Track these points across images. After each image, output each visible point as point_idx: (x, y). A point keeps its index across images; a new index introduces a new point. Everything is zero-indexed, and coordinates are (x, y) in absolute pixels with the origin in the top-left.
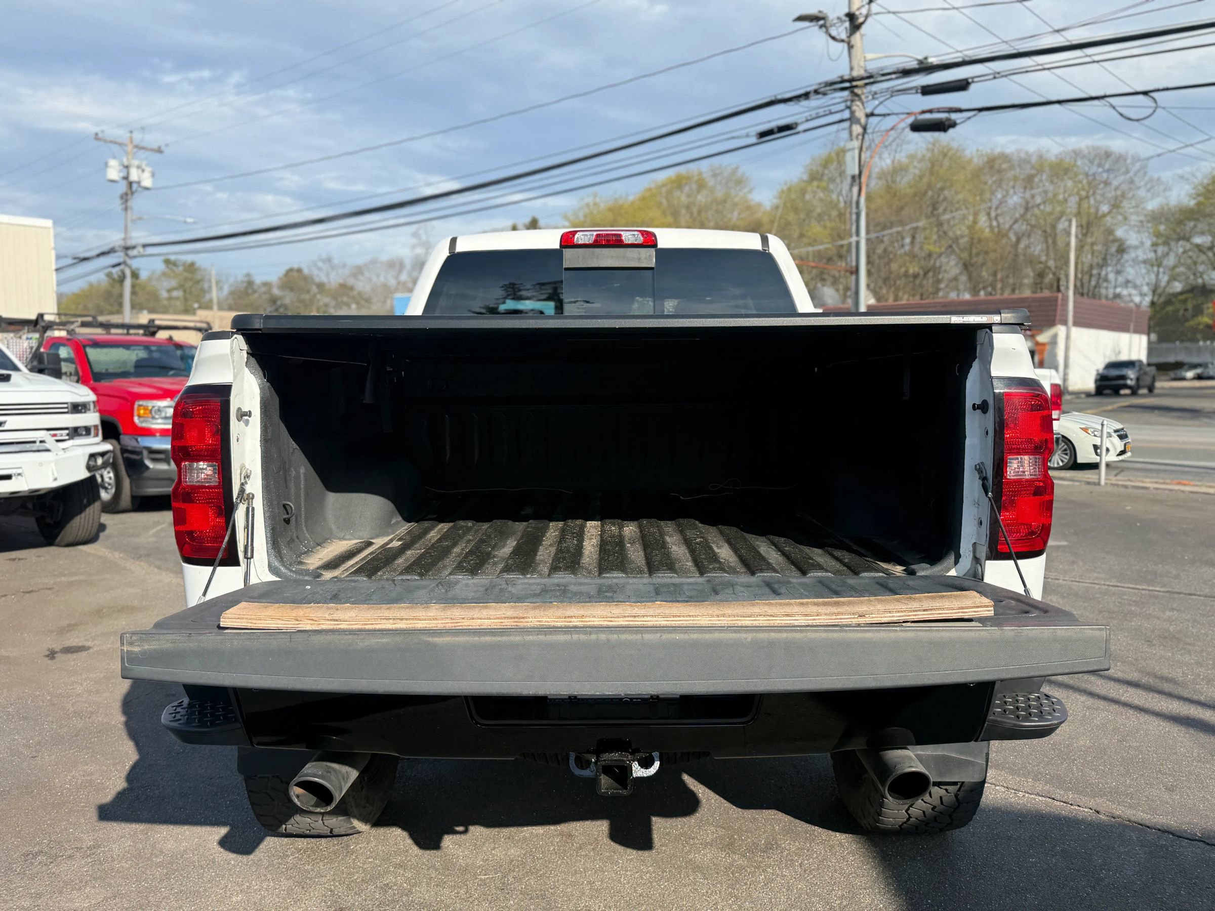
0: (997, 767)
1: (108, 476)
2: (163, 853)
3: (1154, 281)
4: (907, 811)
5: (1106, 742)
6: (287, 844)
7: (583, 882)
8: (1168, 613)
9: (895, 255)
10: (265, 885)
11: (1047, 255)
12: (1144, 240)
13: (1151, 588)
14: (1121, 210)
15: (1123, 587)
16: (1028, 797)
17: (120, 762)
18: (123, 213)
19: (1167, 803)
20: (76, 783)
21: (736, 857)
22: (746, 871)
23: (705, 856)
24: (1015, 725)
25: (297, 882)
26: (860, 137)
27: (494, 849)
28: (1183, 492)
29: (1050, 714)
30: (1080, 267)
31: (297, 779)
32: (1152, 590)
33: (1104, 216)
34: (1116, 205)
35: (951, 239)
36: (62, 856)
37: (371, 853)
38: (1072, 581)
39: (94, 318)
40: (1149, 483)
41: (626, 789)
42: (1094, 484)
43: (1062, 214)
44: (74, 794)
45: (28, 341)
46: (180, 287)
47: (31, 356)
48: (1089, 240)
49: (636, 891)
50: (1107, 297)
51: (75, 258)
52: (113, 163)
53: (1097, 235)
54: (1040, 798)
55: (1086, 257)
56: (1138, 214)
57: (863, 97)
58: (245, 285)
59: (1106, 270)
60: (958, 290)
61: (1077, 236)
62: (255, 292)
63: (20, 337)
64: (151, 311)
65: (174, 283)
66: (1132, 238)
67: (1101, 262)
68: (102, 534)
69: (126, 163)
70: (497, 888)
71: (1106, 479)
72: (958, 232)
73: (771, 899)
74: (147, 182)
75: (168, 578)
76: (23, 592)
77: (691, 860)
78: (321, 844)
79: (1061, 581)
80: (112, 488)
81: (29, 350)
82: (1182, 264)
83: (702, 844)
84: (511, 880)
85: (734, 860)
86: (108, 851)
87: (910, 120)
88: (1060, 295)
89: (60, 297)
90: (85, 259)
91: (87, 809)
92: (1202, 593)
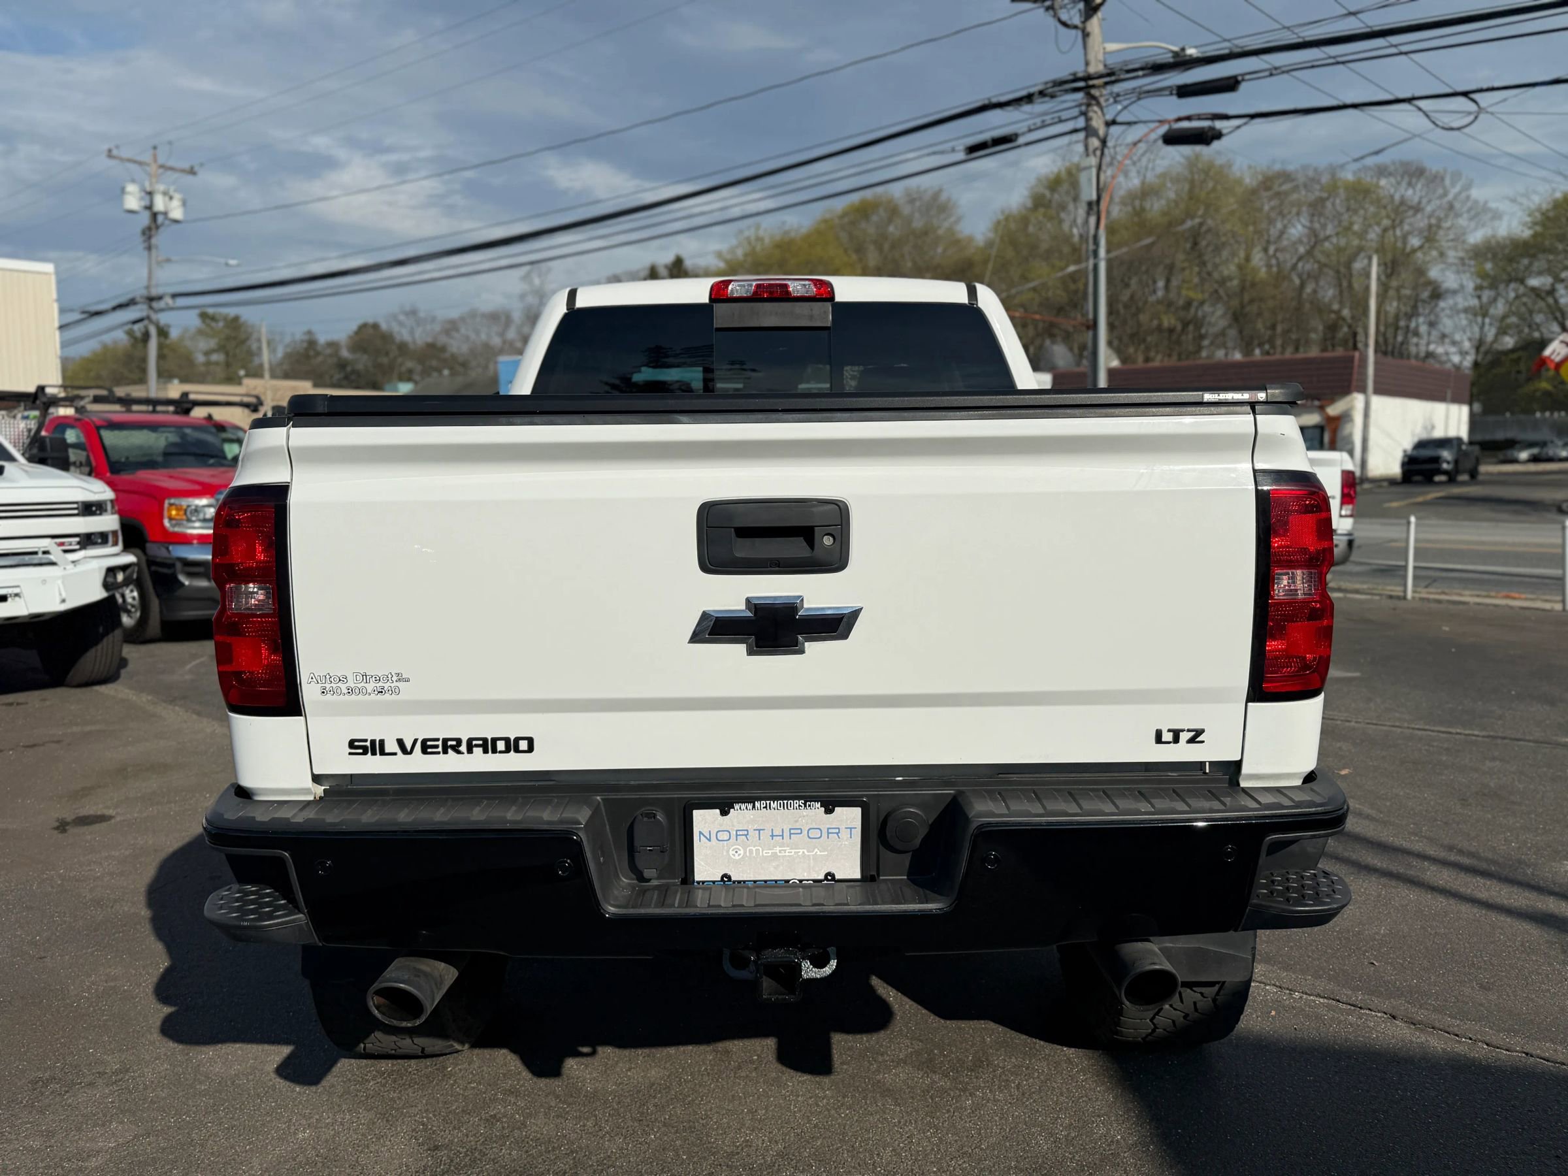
0: (1268, 960)
1: (131, 595)
2: (209, 1078)
3: (1477, 336)
4: (1151, 1020)
5: (1406, 929)
6: (366, 1066)
7: (743, 1111)
8: (1488, 763)
9: (1146, 302)
10: (339, 1118)
11: (1341, 303)
12: (1465, 282)
13: (1467, 732)
14: (1436, 245)
15: (1433, 731)
16: (1306, 999)
17: (152, 963)
18: (146, 253)
19: (1481, 1005)
20: (97, 990)
21: (936, 1077)
22: (949, 1094)
23: (897, 1077)
24: (1284, 910)
25: (380, 1113)
26: (1098, 153)
27: (629, 1070)
28: (1511, 608)
29: (1328, 896)
30: (1382, 317)
31: (377, 986)
32: (1469, 735)
33: (1414, 251)
34: (1430, 237)
35: (1217, 282)
36: (81, 1083)
37: (474, 1075)
38: (1368, 723)
39: (111, 391)
40: (1469, 597)
41: (795, 994)
42: (1398, 598)
43: (1360, 249)
44: (94, 1004)
45: (24, 422)
46: (221, 348)
47: (29, 440)
48: (1394, 283)
49: (809, 1121)
50: (1417, 357)
51: (83, 312)
52: (131, 188)
53: (1406, 276)
54: (1322, 1000)
55: (1391, 305)
56: (1455, 249)
57: (1102, 100)
58: (305, 345)
59: (1417, 322)
60: (1226, 348)
61: (1379, 279)
62: (318, 354)
63: (14, 417)
64: (184, 380)
65: (212, 343)
66: (1450, 280)
67: (1409, 309)
68: (123, 672)
69: (148, 189)
70: (633, 1119)
71: (1414, 592)
72: (1226, 273)
73: (980, 1129)
74: (177, 213)
75: (209, 726)
76: (23, 746)
77: (879, 1081)
78: (410, 1066)
79: (1353, 724)
80: (136, 611)
81: (26, 434)
82: (1514, 314)
83: (893, 1062)
84: (652, 1108)
85: (934, 1082)
86: (139, 1076)
87: (1163, 129)
88: (1357, 354)
89: (65, 363)
90: (98, 313)
91: (111, 1023)
92: (1531, 738)
